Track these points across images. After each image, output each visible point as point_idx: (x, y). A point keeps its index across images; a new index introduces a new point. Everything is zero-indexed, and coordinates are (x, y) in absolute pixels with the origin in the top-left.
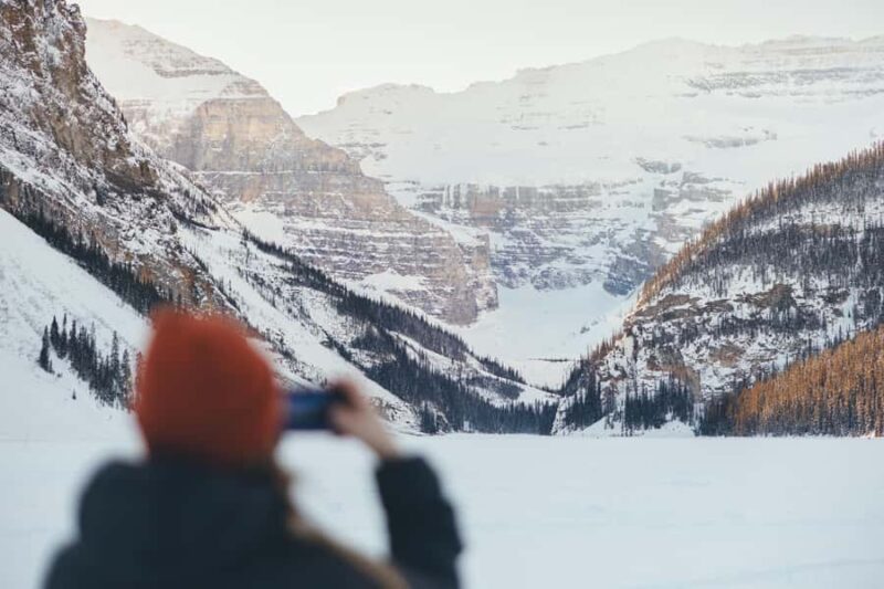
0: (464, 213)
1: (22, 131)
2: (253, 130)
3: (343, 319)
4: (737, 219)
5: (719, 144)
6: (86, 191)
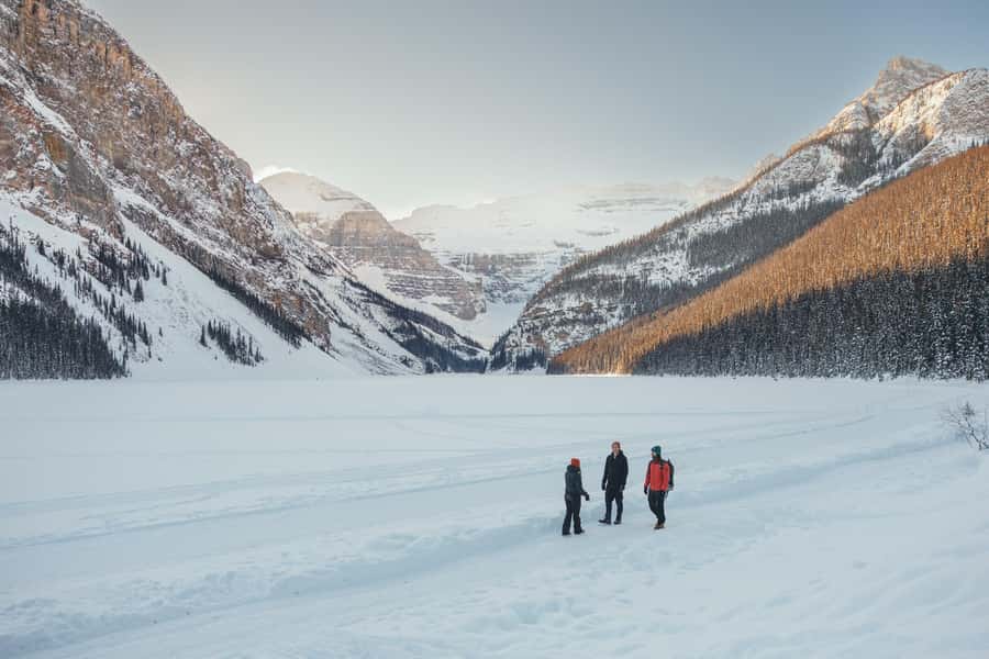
0: (472, 267)
1: (212, 230)
2: (369, 227)
3: (389, 319)
4: (568, 272)
5: (593, 234)
6: (247, 258)
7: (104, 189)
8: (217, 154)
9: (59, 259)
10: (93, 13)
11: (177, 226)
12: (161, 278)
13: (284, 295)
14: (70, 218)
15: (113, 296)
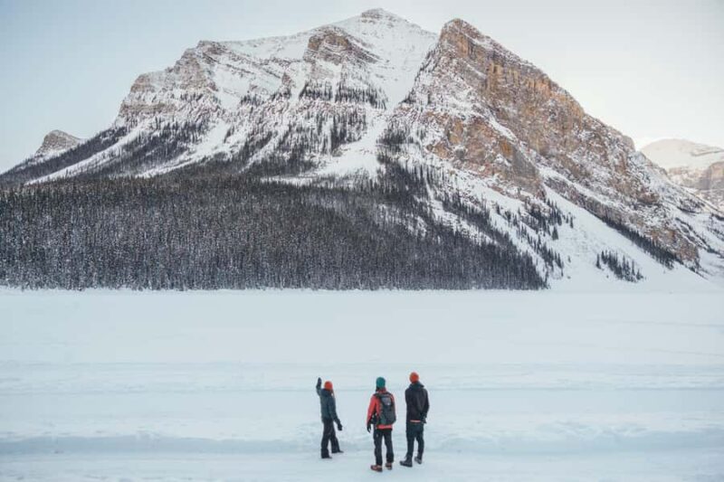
7: (534, 169)
8: (607, 136)
9: (508, 216)
10: (527, 62)
11: (580, 188)
12: (569, 224)
13: (659, 230)
14: (514, 191)
15: (539, 237)
